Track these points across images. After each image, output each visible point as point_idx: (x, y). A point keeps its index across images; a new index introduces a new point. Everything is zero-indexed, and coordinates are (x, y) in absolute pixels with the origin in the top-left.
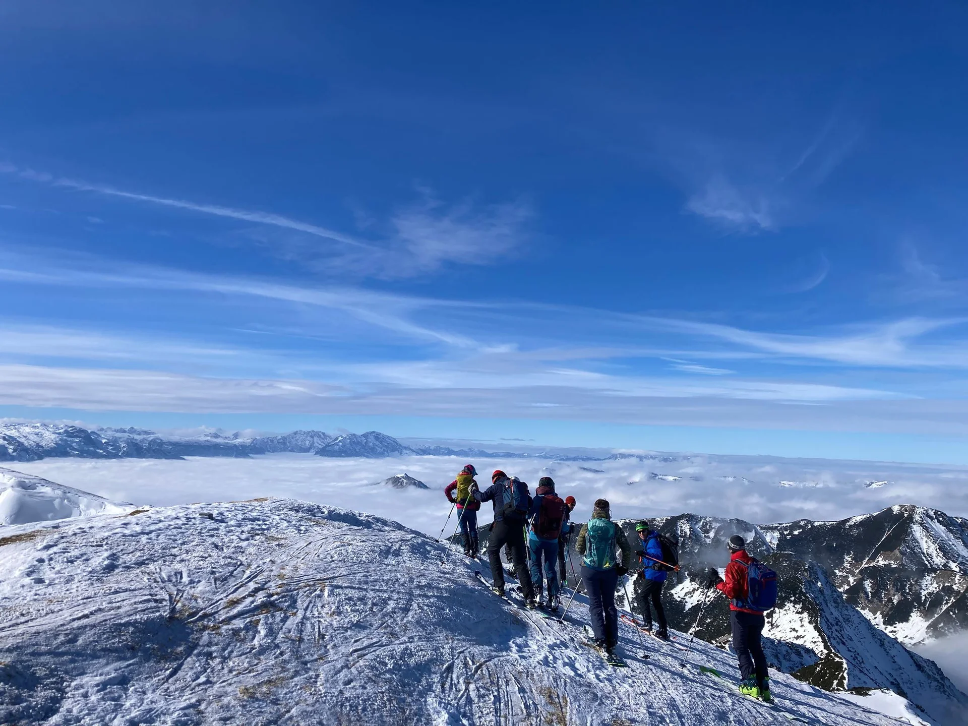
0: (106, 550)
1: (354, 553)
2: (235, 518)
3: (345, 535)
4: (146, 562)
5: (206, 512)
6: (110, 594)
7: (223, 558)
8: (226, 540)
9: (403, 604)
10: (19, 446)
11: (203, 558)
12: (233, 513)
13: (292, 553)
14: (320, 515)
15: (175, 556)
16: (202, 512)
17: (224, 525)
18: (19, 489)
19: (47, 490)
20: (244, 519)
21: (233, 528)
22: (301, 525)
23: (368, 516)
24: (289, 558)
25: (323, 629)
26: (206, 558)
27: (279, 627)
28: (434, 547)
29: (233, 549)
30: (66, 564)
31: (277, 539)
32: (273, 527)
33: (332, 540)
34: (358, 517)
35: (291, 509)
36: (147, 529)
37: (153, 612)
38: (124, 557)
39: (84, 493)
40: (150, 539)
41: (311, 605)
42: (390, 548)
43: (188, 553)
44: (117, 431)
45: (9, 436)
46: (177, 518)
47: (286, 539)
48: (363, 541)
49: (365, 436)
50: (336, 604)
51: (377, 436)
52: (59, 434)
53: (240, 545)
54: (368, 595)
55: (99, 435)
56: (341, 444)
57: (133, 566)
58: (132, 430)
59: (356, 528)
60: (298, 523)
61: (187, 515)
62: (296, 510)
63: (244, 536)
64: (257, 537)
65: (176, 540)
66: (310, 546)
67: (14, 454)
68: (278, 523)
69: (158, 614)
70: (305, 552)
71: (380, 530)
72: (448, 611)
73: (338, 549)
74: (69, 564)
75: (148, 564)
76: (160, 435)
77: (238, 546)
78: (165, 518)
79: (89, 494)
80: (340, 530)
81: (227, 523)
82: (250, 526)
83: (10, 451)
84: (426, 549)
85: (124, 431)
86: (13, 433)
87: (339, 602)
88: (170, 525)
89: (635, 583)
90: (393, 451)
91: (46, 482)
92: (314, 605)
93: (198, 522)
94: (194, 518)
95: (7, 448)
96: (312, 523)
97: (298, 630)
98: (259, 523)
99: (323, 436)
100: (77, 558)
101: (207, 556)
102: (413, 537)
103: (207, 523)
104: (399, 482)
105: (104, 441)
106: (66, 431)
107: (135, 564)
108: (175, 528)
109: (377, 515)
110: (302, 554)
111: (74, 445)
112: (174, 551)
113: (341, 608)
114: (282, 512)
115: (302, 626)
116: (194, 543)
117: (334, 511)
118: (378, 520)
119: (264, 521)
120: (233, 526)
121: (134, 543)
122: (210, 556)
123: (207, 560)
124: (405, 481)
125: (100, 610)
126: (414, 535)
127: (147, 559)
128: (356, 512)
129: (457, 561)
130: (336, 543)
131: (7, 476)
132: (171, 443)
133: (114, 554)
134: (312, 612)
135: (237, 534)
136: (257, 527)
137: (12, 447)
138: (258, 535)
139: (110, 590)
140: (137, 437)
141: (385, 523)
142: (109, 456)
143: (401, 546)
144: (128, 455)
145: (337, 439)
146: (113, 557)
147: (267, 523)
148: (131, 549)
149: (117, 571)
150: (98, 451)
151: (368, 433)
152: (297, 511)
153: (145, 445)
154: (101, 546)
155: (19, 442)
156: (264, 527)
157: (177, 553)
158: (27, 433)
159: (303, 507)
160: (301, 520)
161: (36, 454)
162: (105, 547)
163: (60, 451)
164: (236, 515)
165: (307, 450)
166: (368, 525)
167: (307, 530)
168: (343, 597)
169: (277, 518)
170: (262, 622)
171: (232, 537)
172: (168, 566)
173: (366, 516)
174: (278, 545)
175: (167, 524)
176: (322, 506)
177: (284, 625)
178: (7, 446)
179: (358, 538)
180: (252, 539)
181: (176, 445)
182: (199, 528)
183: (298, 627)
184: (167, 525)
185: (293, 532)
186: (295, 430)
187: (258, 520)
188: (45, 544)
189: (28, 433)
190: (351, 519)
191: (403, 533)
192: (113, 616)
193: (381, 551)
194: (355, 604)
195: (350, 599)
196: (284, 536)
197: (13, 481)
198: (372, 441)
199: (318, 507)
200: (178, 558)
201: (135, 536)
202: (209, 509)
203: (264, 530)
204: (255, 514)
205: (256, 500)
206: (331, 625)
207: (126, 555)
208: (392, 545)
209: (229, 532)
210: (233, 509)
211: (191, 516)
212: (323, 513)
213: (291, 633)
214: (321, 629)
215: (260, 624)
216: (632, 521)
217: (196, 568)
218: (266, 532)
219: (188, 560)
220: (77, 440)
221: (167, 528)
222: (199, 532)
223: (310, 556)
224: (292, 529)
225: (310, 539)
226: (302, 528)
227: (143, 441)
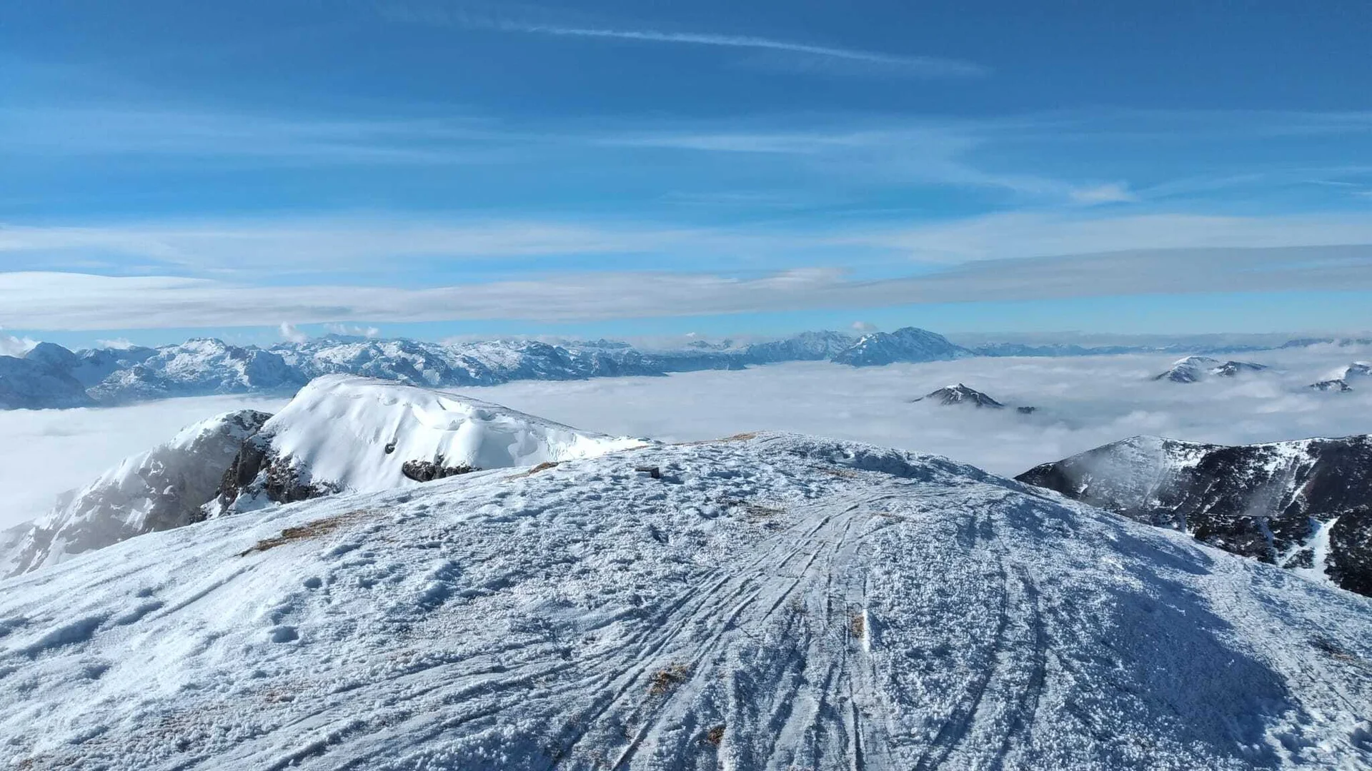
0: (443, 556)
1: (912, 539)
2: (697, 473)
3: (889, 497)
4: (512, 579)
5: (649, 464)
6: (403, 673)
7: (663, 561)
8: (676, 518)
9: (1029, 659)
10: (480, 368)
11: (625, 564)
12: (694, 465)
13: (793, 543)
14: (842, 460)
15: (573, 560)
16: (642, 464)
17: (676, 487)
18: (477, 420)
19: (509, 420)
20: (712, 475)
21: (690, 494)
22: (811, 481)
23: (924, 458)
24: (789, 554)
25: (866, 742)
26: (631, 562)
27: (768, 744)
28: (1047, 512)
29: (686, 539)
30: (356, 589)
31: (768, 512)
32: (762, 487)
33: (865, 511)
34: (908, 462)
35: (793, 452)
36: (537, 504)
37: (477, 728)
38: (471, 570)
39: (551, 422)
40: (535, 525)
41: (837, 672)
42: (973, 519)
43: (597, 554)
44: (586, 345)
45: (469, 358)
46: (598, 478)
47: (783, 511)
48: (924, 510)
49: (897, 334)
50: (890, 671)
51: (915, 334)
52: (522, 351)
53: (699, 527)
54: (953, 642)
55: (566, 352)
56: (864, 346)
57: (483, 590)
58: (603, 343)
59: (907, 481)
60: (806, 478)
61: (615, 471)
62: (801, 453)
63: (708, 510)
64: (733, 510)
65: (584, 524)
66: (827, 528)
67: (477, 378)
68: (771, 480)
69: (486, 733)
70: (818, 539)
71: (948, 484)
72: (1121, 668)
73: (881, 531)
74: (363, 589)
75: (513, 584)
76: (635, 347)
77: (696, 531)
78: (576, 479)
79: (557, 424)
80: (878, 487)
81: (683, 483)
82: (720, 489)
83: (472, 375)
84: (1033, 516)
85: (594, 345)
86: (473, 353)
87: (895, 662)
88: (582, 493)
89: (1331, 532)
90: (940, 353)
91: (507, 411)
92: (843, 674)
93: (630, 486)
94: (627, 477)
95: (468, 372)
96: (829, 477)
97: (809, 754)
98: (738, 480)
99: (840, 339)
100: (382, 576)
101: (633, 558)
102: (1007, 495)
103: (648, 485)
104: (952, 395)
105: (572, 358)
106: (529, 349)
107: (487, 586)
108: (590, 498)
109: (937, 456)
110: (813, 544)
111: (539, 364)
112: (575, 550)
113: (900, 678)
114: (777, 458)
115: (818, 736)
116: (616, 529)
117: (865, 452)
118: (940, 464)
119: (747, 475)
120: (691, 489)
121: (502, 536)
122: (639, 558)
123: (632, 566)
124: (960, 394)
125: (359, 727)
126: (1009, 491)
127: (515, 573)
128: (902, 452)
129: (1094, 536)
130: (875, 518)
131: (464, 406)
132: (650, 357)
133: (455, 564)
134: (838, 692)
135: (696, 505)
136: (734, 489)
137: (473, 370)
138: (735, 504)
139: (406, 661)
140: (609, 351)
141: (953, 469)
142: (580, 375)
143: (990, 513)
144: (601, 373)
145: (859, 340)
146: (453, 570)
147: (752, 479)
148: (490, 551)
149: (448, 604)
150: (566, 370)
151: (902, 330)
152: (803, 455)
153: (620, 361)
154: (437, 546)
155: (480, 364)
156: (746, 488)
157: (577, 555)
158: (487, 353)
159: (813, 448)
160: (810, 471)
161: (500, 377)
162: (444, 549)
163: (525, 372)
164: (700, 467)
165: (819, 357)
166: (925, 475)
167: (821, 490)
168: (902, 650)
169: (770, 469)
170: (728, 733)
171: (687, 512)
172: (552, 585)
173: (920, 458)
174: (769, 526)
175: (574, 490)
176: (844, 444)
177: (777, 737)
178: (468, 369)
179: (913, 503)
180: (723, 514)
181: (656, 358)
182: (631, 496)
183: (810, 743)
184: (576, 493)
185: (797, 495)
186: (802, 332)
187: (737, 474)
188: (337, 545)
189: (489, 352)
190: (896, 466)
191: (988, 487)
192: (378, 748)
193: (960, 529)
194: (929, 668)
195: (917, 654)
196: (780, 506)
197: (471, 411)
198: (908, 341)
199: (839, 448)
200: (576, 567)
201: (509, 521)
202: (656, 457)
203: (746, 493)
204: (731, 463)
205: (737, 437)
206: (884, 730)
207: (477, 565)
208: (975, 513)
209: (683, 501)
210: (697, 456)
211: (622, 474)
212: (847, 456)
213: (794, 764)
214: (862, 744)
215: (723, 742)
216: (1325, 440)
217: (603, 592)
218: (748, 497)
219: (596, 571)
220: (542, 358)
221: (573, 500)
222: (629, 505)
223: (828, 550)
224: (794, 490)
225: (828, 511)
226: (813, 486)
227: (618, 355)
